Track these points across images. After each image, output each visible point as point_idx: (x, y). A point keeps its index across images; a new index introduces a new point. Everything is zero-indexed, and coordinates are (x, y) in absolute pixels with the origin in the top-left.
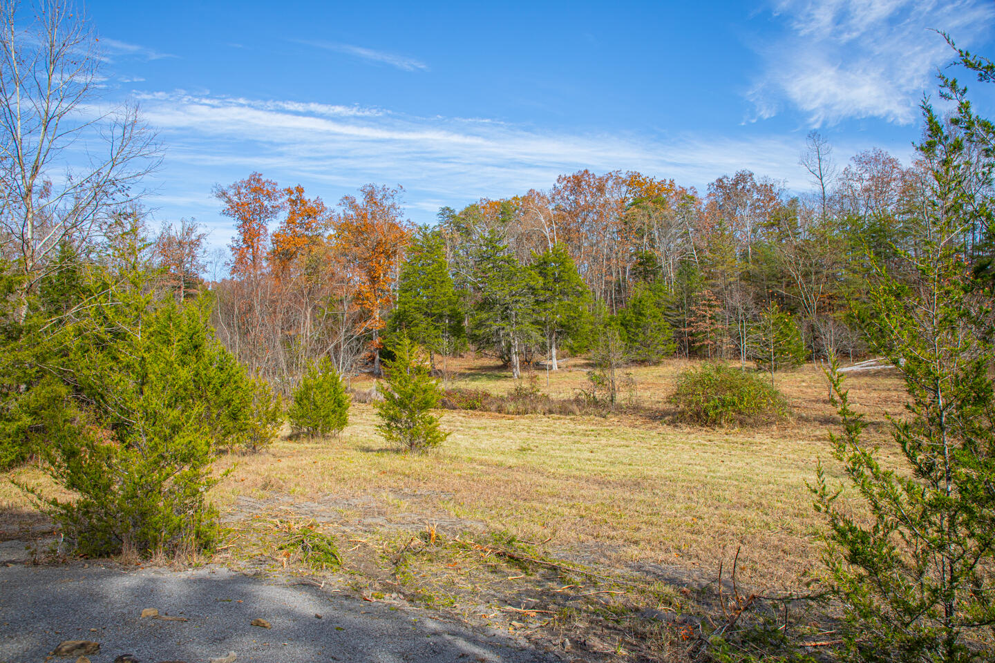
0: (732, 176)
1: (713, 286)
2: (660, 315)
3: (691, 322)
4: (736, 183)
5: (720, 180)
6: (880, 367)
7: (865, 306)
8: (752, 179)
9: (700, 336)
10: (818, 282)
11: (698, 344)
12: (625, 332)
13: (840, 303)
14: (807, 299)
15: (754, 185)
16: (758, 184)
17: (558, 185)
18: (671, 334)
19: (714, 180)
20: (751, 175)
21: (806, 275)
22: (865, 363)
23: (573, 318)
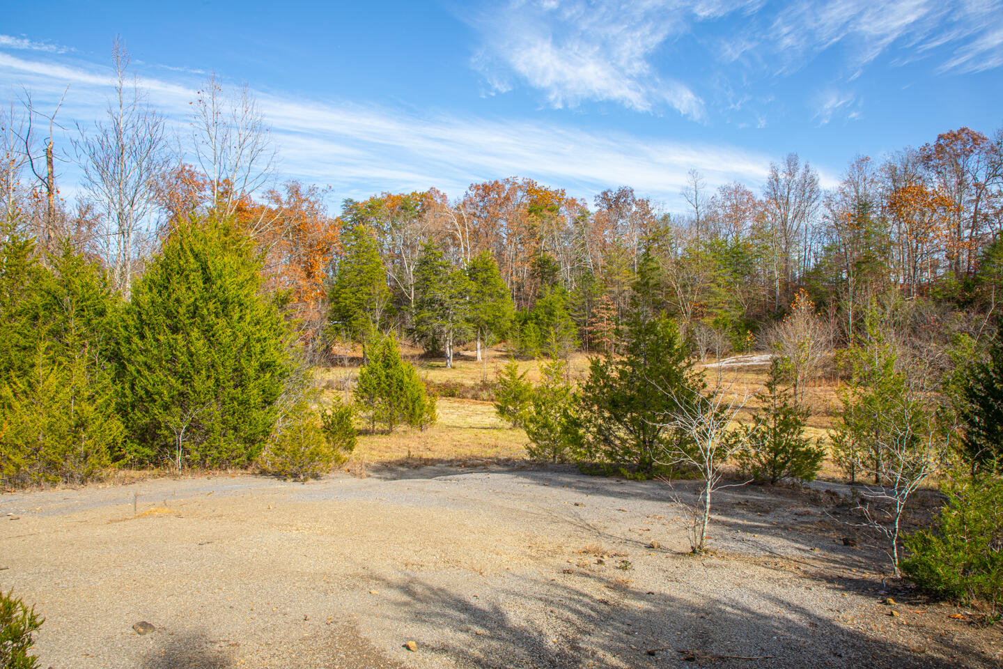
0: (615, 190)
1: (611, 292)
2: (566, 315)
3: (592, 323)
4: (618, 198)
5: (605, 193)
6: (740, 364)
7: (727, 314)
8: (632, 195)
9: (599, 334)
10: (693, 293)
11: (597, 341)
12: (538, 330)
13: (710, 310)
14: (683, 306)
15: (633, 200)
16: (637, 200)
17: (470, 192)
18: (575, 331)
19: (599, 193)
20: (632, 191)
21: (684, 286)
22: (728, 360)
23: (498, 317)
